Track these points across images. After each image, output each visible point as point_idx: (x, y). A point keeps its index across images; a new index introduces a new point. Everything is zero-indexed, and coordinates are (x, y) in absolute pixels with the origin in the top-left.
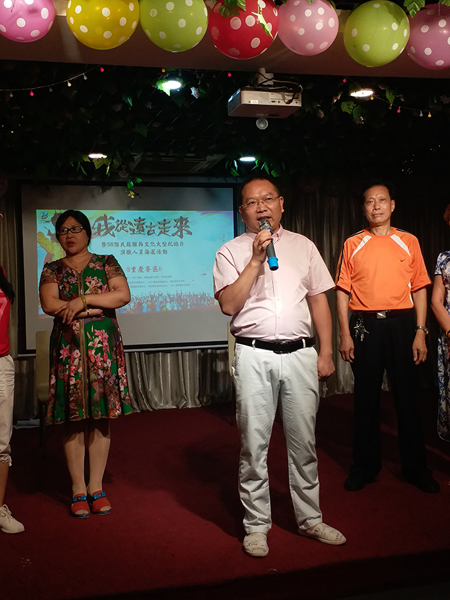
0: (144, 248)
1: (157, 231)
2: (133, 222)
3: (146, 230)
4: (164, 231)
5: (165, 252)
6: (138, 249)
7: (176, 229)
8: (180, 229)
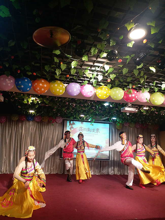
0: (89, 135)
1: (92, 131)
2: (87, 129)
3: (90, 131)
4: (94, 131)
5: (94, 136)
6: (88, 135)
7: (96, 131)
8: (97, 131)
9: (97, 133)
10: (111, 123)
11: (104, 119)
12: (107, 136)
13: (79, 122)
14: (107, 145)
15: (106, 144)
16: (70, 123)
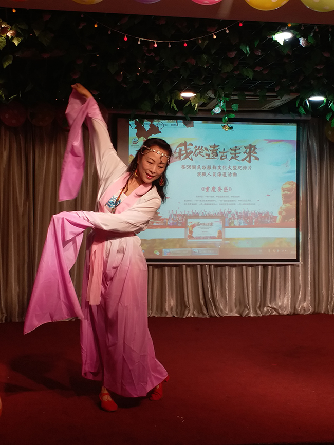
0: (217, 171)
1: (229, 156)
2: (209, 148)
4: (235, 157)
5: (235, 174)
6: (212, 171)
7: (246, 155)
8: (249, 155)
9: (250, 161)
10: (305, 122)
11: (277, 103)
12: (289, 172)
13: (174, 122)
14: (288, 205)
15: (285, 202)
16: (139, 127)
